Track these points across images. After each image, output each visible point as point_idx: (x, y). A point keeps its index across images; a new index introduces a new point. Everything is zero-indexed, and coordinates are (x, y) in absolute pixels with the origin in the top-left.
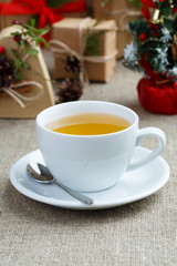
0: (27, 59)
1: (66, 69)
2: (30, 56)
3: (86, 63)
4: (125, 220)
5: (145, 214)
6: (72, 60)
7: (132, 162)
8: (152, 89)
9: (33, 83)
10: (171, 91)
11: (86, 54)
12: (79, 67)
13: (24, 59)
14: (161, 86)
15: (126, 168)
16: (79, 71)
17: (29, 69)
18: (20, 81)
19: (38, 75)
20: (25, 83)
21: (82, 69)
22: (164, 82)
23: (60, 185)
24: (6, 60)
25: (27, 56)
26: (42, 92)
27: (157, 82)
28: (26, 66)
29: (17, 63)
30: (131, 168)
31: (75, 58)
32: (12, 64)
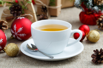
0: (27, 5)
1: (42, 11)
2: (28, 4)
3: (49, 9)
4: (66, 65)
5: (74, 63)
6: (44, 7)
7: (69, 43)
8: (85, 15)
9: (29, 15)
10: (93, 16)
11: (50, 5)
12: (47, 10)
13: (26, 5)
14: (89, 14)
15: (66, 45)
16: (47, 12)
17: (28, 9)
18: (24, 14)
19: (31, 12)
20: (26, 15)
21: (48, 11)
22: (90, 12)
23: (40, 52)
24: (18, 5)
25: (27, 4)
26: (33, 18)
27: (87, 13)
28: (26, 8)
29: (23, 7)
30: (68, 45)
31: (45, 6)
32: (21, 7)
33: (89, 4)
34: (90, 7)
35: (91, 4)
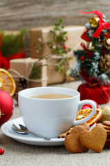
33: (94, 70)
34: (96, 75)
35: (96, 70)
